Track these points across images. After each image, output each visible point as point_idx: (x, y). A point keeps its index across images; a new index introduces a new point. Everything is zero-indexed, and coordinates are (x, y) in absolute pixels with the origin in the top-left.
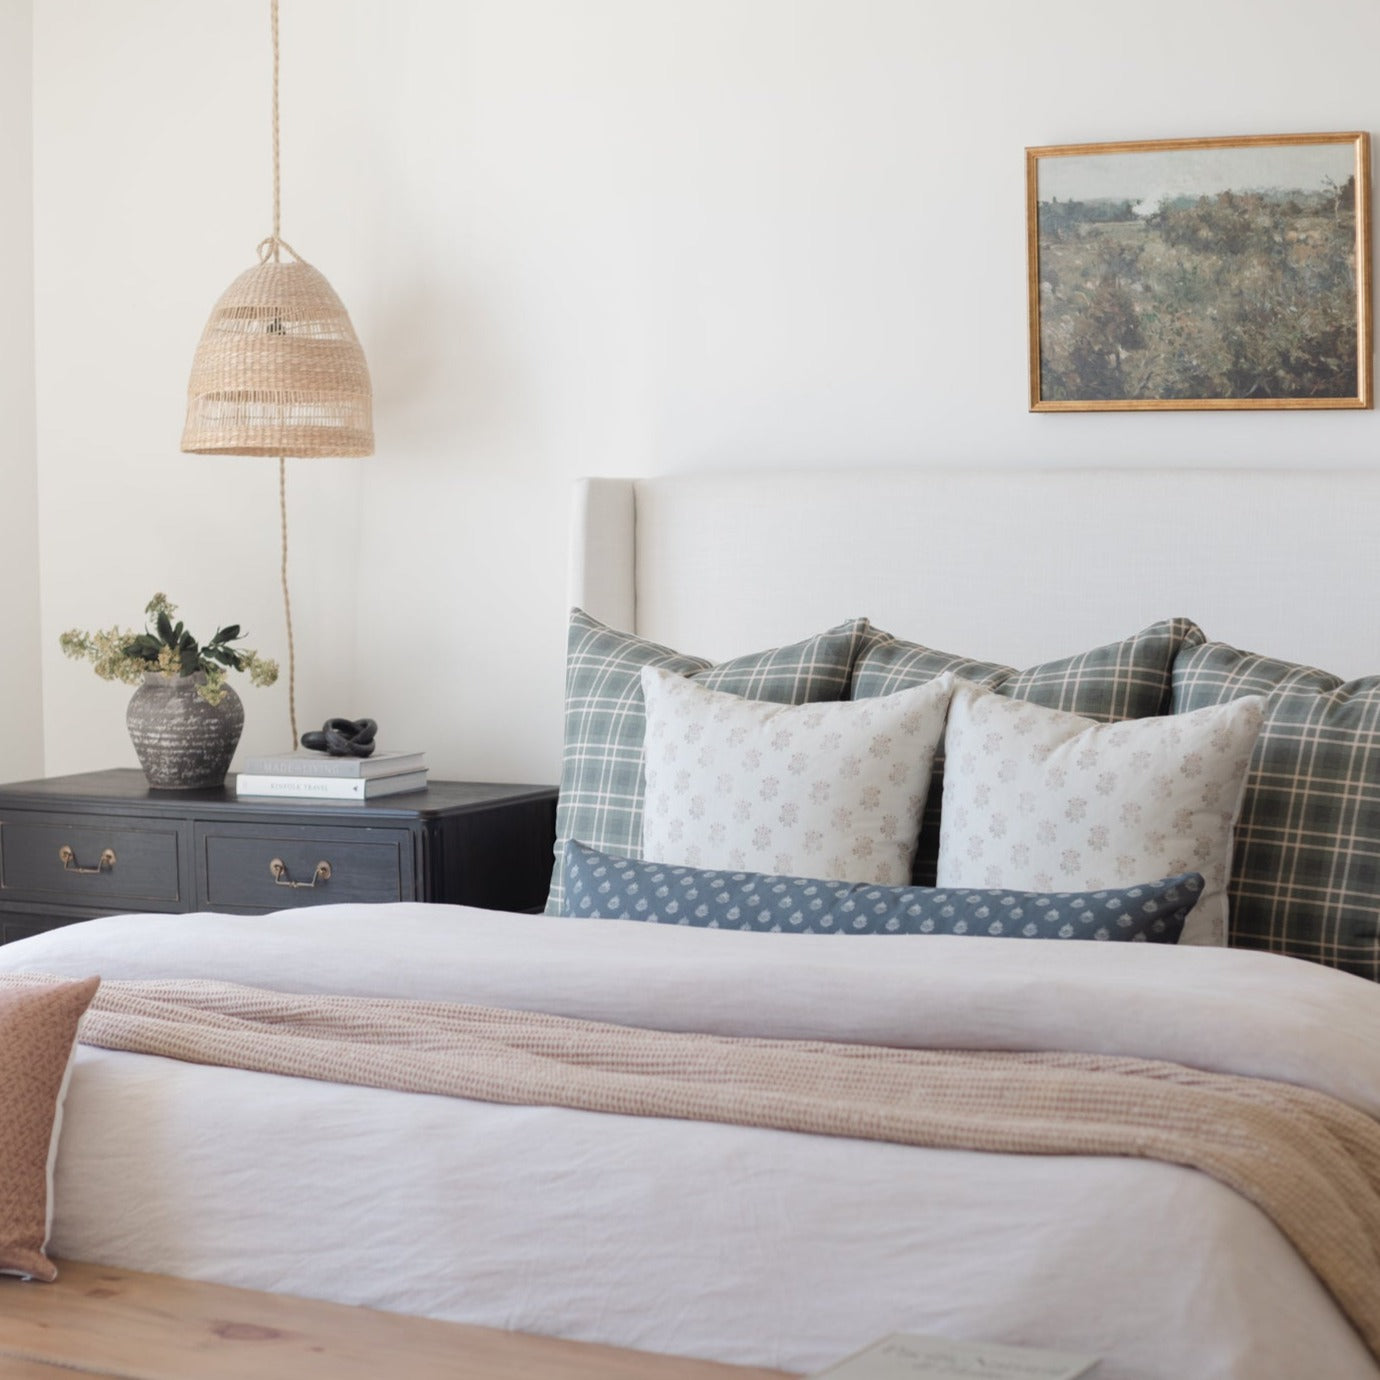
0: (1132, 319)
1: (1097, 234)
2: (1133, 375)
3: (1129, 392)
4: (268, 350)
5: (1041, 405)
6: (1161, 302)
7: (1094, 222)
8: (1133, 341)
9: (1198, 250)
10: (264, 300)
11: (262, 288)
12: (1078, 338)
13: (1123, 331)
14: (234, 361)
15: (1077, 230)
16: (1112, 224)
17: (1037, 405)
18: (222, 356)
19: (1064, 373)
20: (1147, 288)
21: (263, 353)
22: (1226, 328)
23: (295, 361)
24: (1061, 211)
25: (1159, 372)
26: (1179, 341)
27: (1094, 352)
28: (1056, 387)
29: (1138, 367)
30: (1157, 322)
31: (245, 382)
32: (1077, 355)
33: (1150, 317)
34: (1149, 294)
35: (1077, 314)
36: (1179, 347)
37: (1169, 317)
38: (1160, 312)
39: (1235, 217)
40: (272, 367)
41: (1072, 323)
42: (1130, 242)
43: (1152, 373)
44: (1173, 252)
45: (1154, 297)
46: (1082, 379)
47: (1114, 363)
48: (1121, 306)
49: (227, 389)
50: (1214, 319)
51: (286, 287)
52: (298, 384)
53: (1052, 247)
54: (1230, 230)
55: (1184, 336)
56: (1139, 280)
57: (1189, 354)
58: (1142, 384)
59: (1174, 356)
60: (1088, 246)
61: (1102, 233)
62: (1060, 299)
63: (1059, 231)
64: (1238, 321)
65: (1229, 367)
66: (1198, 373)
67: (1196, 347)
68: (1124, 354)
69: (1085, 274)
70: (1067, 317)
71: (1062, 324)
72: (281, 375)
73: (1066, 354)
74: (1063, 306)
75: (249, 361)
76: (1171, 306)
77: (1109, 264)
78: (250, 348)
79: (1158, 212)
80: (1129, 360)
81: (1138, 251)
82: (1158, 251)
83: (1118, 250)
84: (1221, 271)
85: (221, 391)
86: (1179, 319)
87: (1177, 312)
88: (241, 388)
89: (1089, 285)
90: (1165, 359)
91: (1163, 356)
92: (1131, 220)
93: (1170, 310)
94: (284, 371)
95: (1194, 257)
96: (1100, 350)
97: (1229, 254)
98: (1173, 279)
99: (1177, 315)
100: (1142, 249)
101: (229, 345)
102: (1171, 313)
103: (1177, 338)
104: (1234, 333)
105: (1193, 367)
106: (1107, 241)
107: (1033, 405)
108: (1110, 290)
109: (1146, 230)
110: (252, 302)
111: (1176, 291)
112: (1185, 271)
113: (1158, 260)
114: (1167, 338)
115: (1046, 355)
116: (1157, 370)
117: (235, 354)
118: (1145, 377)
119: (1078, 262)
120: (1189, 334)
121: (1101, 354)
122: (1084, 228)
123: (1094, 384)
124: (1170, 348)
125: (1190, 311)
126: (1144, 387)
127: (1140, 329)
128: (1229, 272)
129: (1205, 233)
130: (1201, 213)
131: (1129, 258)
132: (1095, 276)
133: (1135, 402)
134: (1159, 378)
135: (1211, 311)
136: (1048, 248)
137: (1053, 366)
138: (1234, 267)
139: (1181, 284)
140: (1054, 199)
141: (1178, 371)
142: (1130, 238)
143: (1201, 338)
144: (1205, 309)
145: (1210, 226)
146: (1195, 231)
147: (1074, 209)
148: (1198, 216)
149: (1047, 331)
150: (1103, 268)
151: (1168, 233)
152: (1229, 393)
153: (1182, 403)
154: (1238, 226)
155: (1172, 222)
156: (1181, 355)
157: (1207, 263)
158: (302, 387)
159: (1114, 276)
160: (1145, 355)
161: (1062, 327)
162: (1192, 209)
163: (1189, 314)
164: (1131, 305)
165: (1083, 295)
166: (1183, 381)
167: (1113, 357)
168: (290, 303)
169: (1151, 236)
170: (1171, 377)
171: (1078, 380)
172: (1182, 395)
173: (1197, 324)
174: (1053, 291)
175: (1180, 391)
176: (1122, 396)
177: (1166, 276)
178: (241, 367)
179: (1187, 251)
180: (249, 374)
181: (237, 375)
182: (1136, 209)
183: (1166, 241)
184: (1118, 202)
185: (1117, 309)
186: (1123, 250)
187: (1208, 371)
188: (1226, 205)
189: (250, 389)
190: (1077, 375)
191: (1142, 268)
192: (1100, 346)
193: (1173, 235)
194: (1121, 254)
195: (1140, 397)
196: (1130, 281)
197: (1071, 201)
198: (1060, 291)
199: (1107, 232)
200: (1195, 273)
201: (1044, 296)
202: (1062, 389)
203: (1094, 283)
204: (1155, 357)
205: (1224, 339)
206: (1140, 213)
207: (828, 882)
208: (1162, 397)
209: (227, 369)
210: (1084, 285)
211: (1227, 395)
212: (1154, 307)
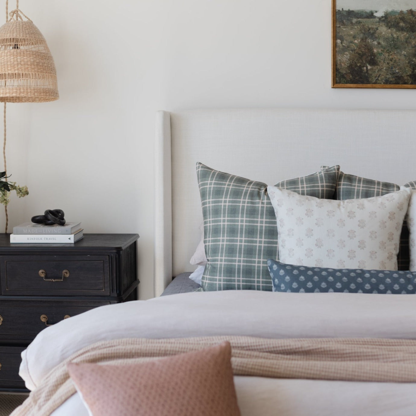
0: (373, 54)
1: (360, 23)
2: (373, 75)
3: (371, 81)
4: (27, 56)
5: (336, 85)
6: (384, 49)
7: (358, 18)
8: (373, 62)
9: (399, 30)
10: (21, 35)
11: (20, 31)
12: (351, 61)
13: (369, 59)
14: (12, 60)
15: (352, 21)
16: (366, 19)
17: (335, 85)
18: (6, 58)
19: (345, 73)
20: (379, 43)
21: (24, 57)
22: (409, 59)
23: (38, 61)
24: (345, 13)
25: (383, 74)
26: (391, 63)
27: (357, 66)
28: (342, 79)
29: (375, 72)
30: (382, 56)
31: (18, 69)
32: (351, 67)
33: (380, 54)
34: (380, 46)
35: (351, 52)
36: (391, 65)
37: (388, 54)
38: (384, 52)
39: (414, 19)
40: (29, 63)
41: (349, 55)
42: (372, 26)
43: (380, 74)
44: (390, 31)
45: (382, 47)
46: (352, 76)
47: (365, 71)
48: (368, 49)
49: (10, 72)
50: (405, 55)
51: (29, 30)
52: (39, 70)
53: (341, 27)
54: (411, 24)
55: (393, 61)
56: (376, 40)
57: (395, 68)
58: (376, 79)
59: (389, 68)
60: (356, 27)
61: (361, 22)
62: (344, 46)
63: (344, 21)
64: (414, 56)
65: (411, 73)
66: (398, 75)
67: (398, 65)
68: (369, 67)
69: (354, 37)
70: (347, 53)
71: (345, 56)
72: (33, 67)
73: (346, 66)
74: (345, 49)
75: (19, 60)
76: (388, 50)
77: (364, 34)
78: (19, 55)
79: (384, 16)
80: (371, 69)
81: (375, 30)
82: (383, 30)
83: (368, 29)
84: (408, 38)
85: (7, 73)
86: (391, 55)
87: (390, 52)
88: (16, 72)
89: (356, 41)
90: (386, 69)
91: (385, 68)
92: (373, 18)
93: (388, 51)
94: (34, 65)
95: (397, 33)
96: (360, 65)
97: (411, 32)
98: (389, 40)
99: (391, 53)
100: (377, 29)
101: (9, 53)
102: (388, 53)
103: (390, 62)
104: (412, 61)
105: (396, 73)
106: (363, 26)
107: (333, 85)
108: (364, 43)
109: (379, 22)
110: (16, 36)
111: (390, 45)
112: (394, 38)
113: (384, 33)
114: (386, 62)
115: (338, 67)
116: (382, 73)
117: (13, 57)
118: (378, 76)
119: (351, 33)
120: (395, 61)
121: (360, 67)
122: (354, 20)
123: (357, 78)
124: (388, 66)
125: (396, 52)
126: (377, 79)
127: (376, 58)
128: (411, 38)
129: (402, 24)
130: (401, 17)
131: (372, 32)
132: (358, 38)
133: (374, 85)
134: (383, 77)
135: (403, 52)
136: (339, 27)
137: (341, 71)
138: (413, 37)
139: (392, 42)
140: (342, 9)
141: (391, 74)
142: (372, 25)
143: (399, 62)
144: (402, 52)
145: (404, 22)
146: (398, 23)
147: (350, 13)
148: (399, 18)
149: (339, 58)
150: (362, 35)
151: (387, 24)
152: (410, 82)
153: (392, 86)
154: (415, 22)
155: (389, 20)
156: (392, 68)
157: (402, 35)
158: (41, 72)
159: (366, 38)
160: (378, 68)
161: (345, 57)
162: (397, 15)
163: (395, 53)
164: (373, 49)
165: (354, 45)
166: (392, 78)
167: (365, 68)
168: (32, 37)
169: (381, 25)
170: (388, 76)
171: (351, 76)
172: (391, 83)
173: (398, 57)
174: (342, 43)
175: (391, 81)
176: (369, 82)
177: (386, 39)
178: (16, 63)
179: (394, 30)
180: (20, 66)
181: (14, 66)
182: (375, 14)
183: (387, 26)
184: (368, 11)
185: (367, 51)
186: (370, 29)
187: (402, 74)
188: (411, 14)
189: (21, 72)
190: (350, 74)
191: (377, 36)
192: (360, 64)
193: (390, 24)
194: (368, 31)
195: (375, 83)
196: (372, 40)
197: (349, 10)
198: (344, 43)
199: (363, 22)
200: (398, 39)
201: (338, 45)
202: (344, 80)
203: (358, 41)
204: (382, 69)
205: (409, 63)
206: (377, 16)
207: (385, 271)
208: (384, 83)
209: (9, 63)
210: (354, 41)
211: (409, 83)
212: (382, 50)
